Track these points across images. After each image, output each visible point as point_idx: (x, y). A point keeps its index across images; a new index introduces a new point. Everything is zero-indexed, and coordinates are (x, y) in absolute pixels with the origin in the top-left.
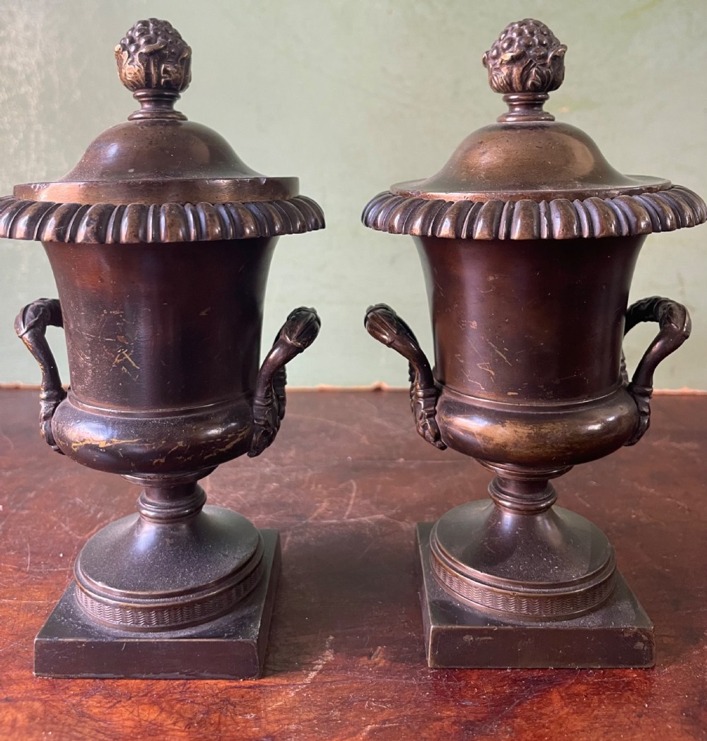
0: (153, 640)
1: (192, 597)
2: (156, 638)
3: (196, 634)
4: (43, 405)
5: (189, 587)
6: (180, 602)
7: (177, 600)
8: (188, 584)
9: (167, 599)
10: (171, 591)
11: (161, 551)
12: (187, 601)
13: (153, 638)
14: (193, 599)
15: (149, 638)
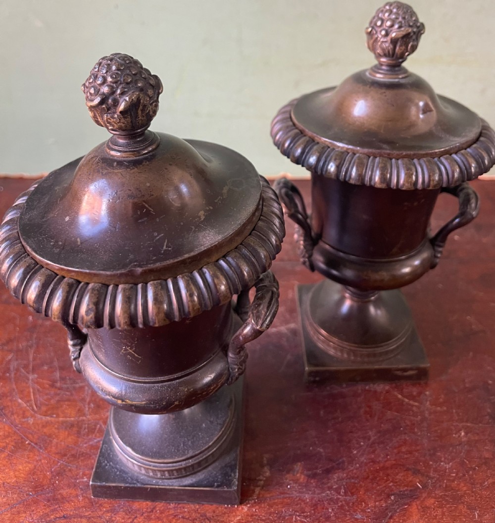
0: (168, 487)
1: (191, 462)
2: (170, 486)
3: (196, 482)
4: (71, 348)
5: (189, 456)
6: (184, 466)
7: (181, 465)
8: (188, 453)
9: (174, 464)
10: (177, 459)
11: (167, 424)
12: (188, 465)
13: (167, 486)
14: (192, 463)
15: (165, 486)
